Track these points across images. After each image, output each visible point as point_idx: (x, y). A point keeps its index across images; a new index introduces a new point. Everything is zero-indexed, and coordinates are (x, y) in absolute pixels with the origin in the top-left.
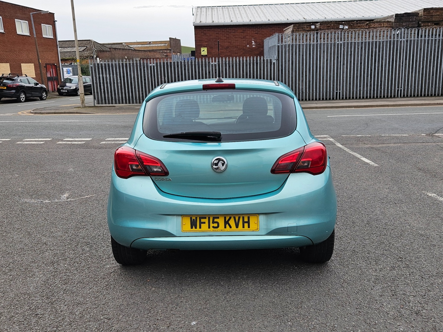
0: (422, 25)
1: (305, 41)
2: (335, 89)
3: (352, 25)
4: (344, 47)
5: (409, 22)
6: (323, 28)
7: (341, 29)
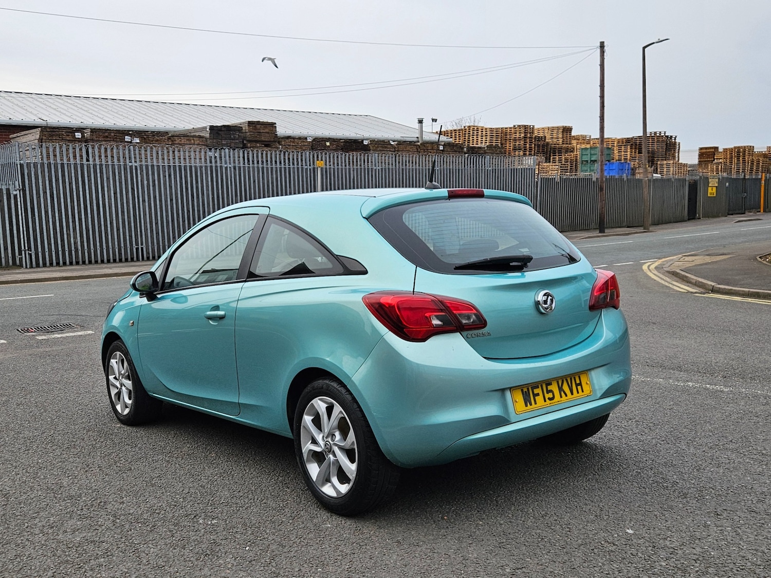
0: (249, 145)
1: (72, 159)
2: (134, 243)
3: (145, 137)
4: (142, 173)
5: (230, 139)
6: (97, 139)
7: (128, 142)
